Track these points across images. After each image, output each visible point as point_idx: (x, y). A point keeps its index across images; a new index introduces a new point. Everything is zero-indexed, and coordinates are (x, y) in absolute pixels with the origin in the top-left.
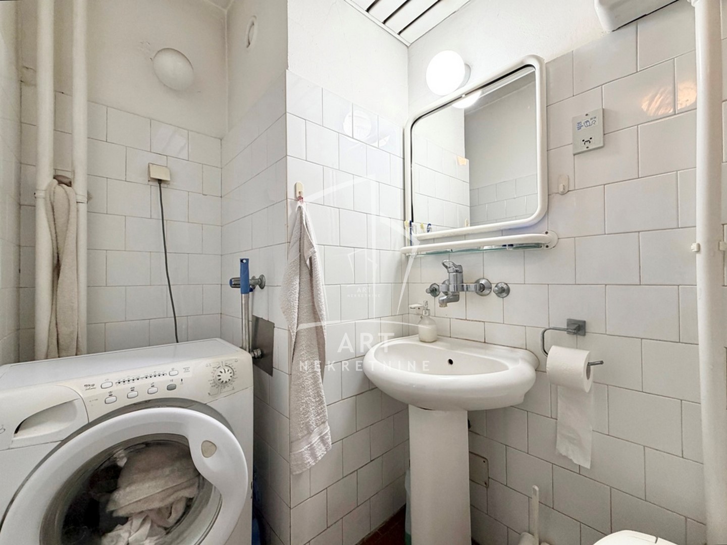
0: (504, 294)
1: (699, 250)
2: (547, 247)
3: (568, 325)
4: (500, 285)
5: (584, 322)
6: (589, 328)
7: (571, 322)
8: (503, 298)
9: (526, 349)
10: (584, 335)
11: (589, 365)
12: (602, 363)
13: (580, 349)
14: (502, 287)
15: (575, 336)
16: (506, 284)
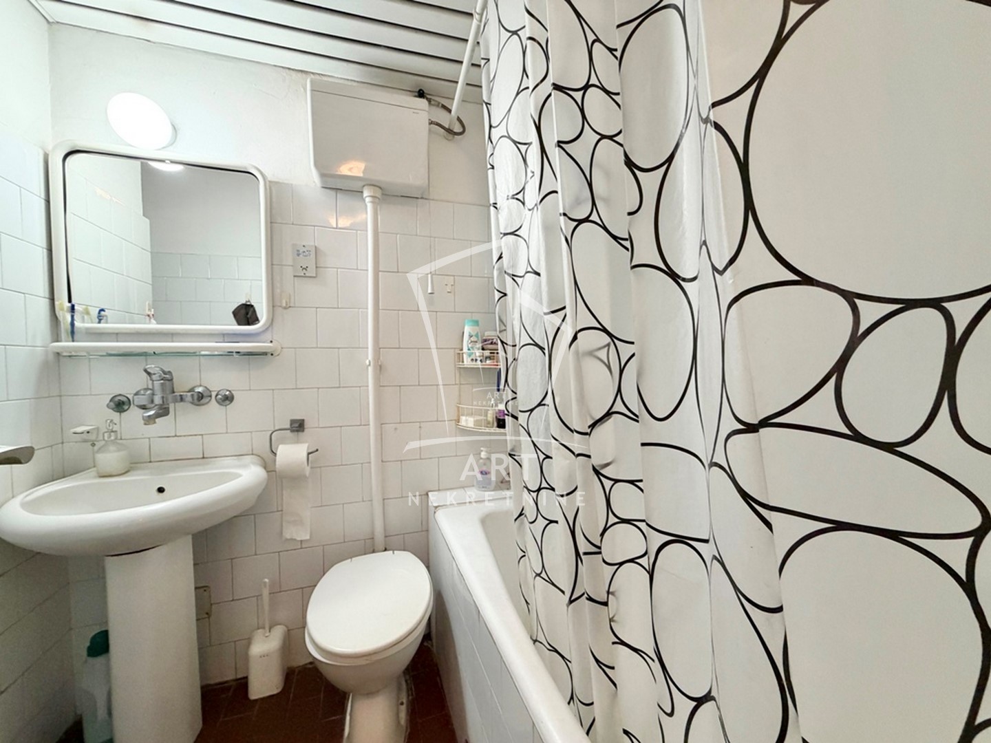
0: (227, 402)
1: (370, 365)
2: (272, 355)
3: (291, 425)
4: (222, 393)
5: (303, 420)
6: (307, 425)
7: (293, 422)
8: (226, 406)
9: (252, 454)
10: (303, 431)
11: (309, 454)
12: (317, 450)
13: (301, 443)
14: (225, 395)
15: (296, 433)
16: (230, 391)
